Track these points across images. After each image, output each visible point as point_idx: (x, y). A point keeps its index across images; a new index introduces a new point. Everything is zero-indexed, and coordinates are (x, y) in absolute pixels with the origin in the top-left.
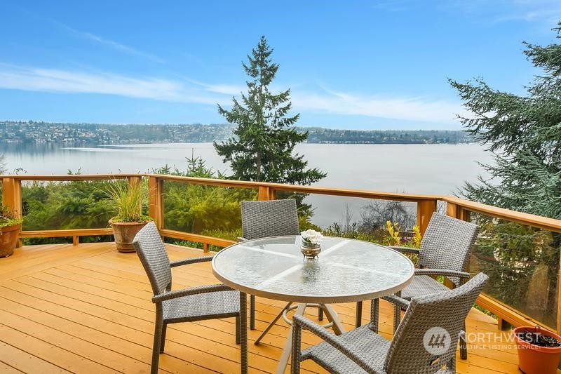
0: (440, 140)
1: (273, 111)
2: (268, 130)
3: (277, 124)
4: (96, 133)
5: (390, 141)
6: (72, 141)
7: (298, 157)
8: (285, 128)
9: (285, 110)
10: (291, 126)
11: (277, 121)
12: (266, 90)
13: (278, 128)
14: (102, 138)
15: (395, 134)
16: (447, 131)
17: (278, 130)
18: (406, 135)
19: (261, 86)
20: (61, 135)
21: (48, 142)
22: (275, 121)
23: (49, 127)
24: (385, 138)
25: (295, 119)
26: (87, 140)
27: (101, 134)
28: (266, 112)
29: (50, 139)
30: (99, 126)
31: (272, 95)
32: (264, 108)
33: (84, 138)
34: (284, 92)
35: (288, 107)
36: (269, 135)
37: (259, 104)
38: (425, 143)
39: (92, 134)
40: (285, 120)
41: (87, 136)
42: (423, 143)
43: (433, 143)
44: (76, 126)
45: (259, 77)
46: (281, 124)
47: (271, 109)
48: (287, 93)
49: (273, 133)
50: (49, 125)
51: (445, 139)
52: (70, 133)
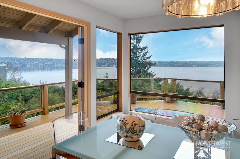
0: (200, 65)
1: (141, 54)
2: (140, 62)
3: (143, 59)
4: (52, 62)
5: (178, 66)
6: (42, 65)
7: (152, 72)
8: (146, 61)
9: (146, 53)
10: (148, 60)
11: (143, 58)
12: (139, 45)
13: (143, 61)
14: (54, 64)
15: (180, 63)
16: (203, 62)
17: (144, 62)
18: (185, 63)
19: (136, 44)
20: (37, 63)
21: (32, 66)
22: (142, 58)
23: (32, 60)
24: (176, 65)
25: (150, 57)
26: (48, 65)
27: (54, 63)
28: (138, 54)
29: (33, 65)
30: (53, 59)
31: (141, 47)
32: (138, 53)
33: (47, 64)
34: (145, 46)
35: (147, 52)
36: (140, 63)
37: (135, 51)
38: (194, 67)
39: (50, 63)
40: (146, 57)
41: (48, 63)
42: (192, 66)
43: (197, 66)
44: (44, 59)
45: (135, 40)
46: (144, 59)
47: (140, 53)
48: (147, 47)
49: (141, 63)
50: (33, 59)
51: (203, 65)
52: (41, 62)
